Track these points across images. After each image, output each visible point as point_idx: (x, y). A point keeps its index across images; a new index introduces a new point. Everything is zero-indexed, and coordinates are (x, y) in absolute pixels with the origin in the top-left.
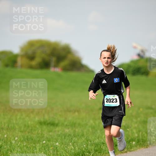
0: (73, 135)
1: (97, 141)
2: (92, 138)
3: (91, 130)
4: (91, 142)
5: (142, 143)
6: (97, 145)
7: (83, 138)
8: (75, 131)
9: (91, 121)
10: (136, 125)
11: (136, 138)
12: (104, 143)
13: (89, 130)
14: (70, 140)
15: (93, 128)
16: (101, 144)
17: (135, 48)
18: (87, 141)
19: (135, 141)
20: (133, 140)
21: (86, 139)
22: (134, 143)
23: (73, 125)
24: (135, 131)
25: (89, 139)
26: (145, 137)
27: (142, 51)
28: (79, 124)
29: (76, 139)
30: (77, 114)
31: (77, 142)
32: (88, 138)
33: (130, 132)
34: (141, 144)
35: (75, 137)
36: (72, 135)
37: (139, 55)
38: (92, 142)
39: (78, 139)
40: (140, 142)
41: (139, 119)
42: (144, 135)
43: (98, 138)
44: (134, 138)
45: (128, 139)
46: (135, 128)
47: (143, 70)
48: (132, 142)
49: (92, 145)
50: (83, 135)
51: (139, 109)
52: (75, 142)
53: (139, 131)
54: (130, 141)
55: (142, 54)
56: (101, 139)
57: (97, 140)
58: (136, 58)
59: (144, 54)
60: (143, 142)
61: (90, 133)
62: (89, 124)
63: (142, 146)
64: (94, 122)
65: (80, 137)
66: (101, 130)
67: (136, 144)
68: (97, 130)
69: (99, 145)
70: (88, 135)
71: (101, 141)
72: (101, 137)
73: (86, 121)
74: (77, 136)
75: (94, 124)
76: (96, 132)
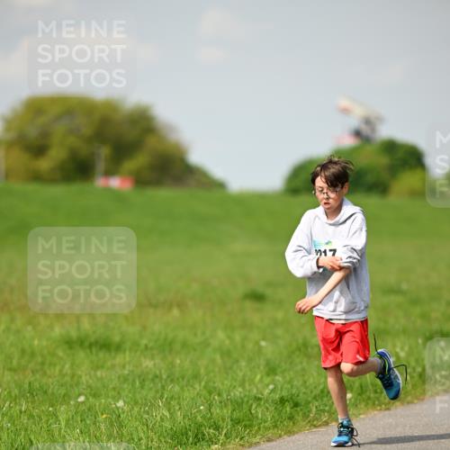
0: (168, 377)
1: (238, 393)
2: (223, 384)
4: (219, 395)
5: (372, 395)
6: (238, 404)
7: (197, 386)
8: (172, 364)
9: (221, 335)
11: (354, 383)
12: (259, 399)
13: (213, 361)
14: (157, 392)
15: (226, 354)
16: (251, 402)
17: (345, 111)
18: (210, 393)
19: (351, 391)
21: (205, 387)
22: (349, 395)
23: (166, 347)
25: (215, 388)
27: (368, 121)
28: (184, 345)
29: (177, 388)
30: (176, 312)
31: (179, 398)
32: (211, 384)
34: (369, 398)
35: (172, 381)
36: (164, 377)
37: (358, 134)
38: (225, 396)
39: (182, 388)
40: (368, 393)
43: (242, 384)
44: (348, 381)
47: (370, 179)
49: (223, 404)
50: (196, 376)
52: (172, 398)
55: (365, 130)
56: (250, 385)
57: (240, 389)
58: (349, 142)
59: (373, 130)
60: (376, 392)
61: (217, 370)
62: (215, 343)
63: (374, 404)
64: (229, 337)
65: (188, 381)
66: (250, 360)
67: (356, 400)
68: (237, 361)
69: (245, 406)
70: (212, 375)
71: (249, 391)
72: (252, 382)
73: (203, 333)
74: (178, 379)
75: (227, 342)
76: (235, 367)
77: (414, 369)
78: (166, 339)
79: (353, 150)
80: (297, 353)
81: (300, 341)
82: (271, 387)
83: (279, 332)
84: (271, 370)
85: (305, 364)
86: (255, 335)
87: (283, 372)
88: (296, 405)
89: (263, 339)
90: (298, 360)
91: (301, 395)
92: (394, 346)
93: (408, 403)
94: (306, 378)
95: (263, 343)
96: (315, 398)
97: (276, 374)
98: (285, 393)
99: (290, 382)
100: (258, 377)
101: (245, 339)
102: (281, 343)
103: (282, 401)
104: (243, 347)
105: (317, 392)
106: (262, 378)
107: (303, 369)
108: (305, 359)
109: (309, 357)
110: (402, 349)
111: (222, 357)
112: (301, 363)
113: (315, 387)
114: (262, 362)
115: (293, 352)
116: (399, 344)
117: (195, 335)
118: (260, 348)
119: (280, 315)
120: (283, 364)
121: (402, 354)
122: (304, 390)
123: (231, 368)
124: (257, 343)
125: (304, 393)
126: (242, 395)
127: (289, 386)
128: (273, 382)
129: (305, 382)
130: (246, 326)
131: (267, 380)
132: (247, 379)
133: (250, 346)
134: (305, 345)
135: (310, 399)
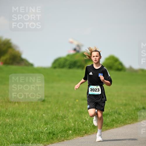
0: (14, 125)
1: (36, 130)
2: (31, 127)
3: (30, 120)
4: (30, 131)
5: (78, 132)
6: (36, 134)
7: (23, 128)
8: (15, 121)
9: (31, 112)
10: (73, 115)
11: (72, 128)
12: (42, 132)
13: (28, 120)
14: (10, 129)
15: (32, 118)
16: (40, 133)
17: (71, 43)
18: (27, 130)
19: (71, 130)
20: (69, 129)
21: (25, 128)
22: (70, 132)
23: (13, 115)
24: (71, 121)
26: (80, 126)
27: (78, 46)
28: (19, 115)
29: (16, 128)
31: (17, 131)
32: (27, 127)
33: (67, 121)
34: (77, 133)
35: (15, 126)
36: (13, 125)
37: (75, 50)
38: (32, 131)
39: (18, 128)
40: (76, 131)
41: (75, 110)
42: (80, 124)
43: (37, 127)
44: (70, 127)
45: (65, 128)
46: (72, 118)
47: (78, 64)
48: (69, 131)
49: (31, 134)
50: (23, 125)
51: (75, 100)
52: (15, 131)
53: (76, 121)
54: (66, 130)
55: (78, 49)
56: (39, 128)
57: (36, 129)
58: (72, 52)
59: (80, 49)
60: (79, 131)
61: (29, 123)
62: (29, 114)
63: (78, 135)
64: (33, 113)
65: (20, 126)
66: (40, 120)
67: (73, 133)
68: (36, 120)
69: (38, 134)
70: (28, 124)
71: (39, 130)
72: (40, 127)
73: (25, 111)
74: (17, 126)
75: (33, 114)
76: (35, 122)
77: (91, 124)
78: (13, 113)
79: (73, 55)
80: (55, 118)
81: (56, 114)
82: (46, 129)
83: (49, 111)
84: (46, 123)
85: (57, 122)
86: (41, 112)
87: (50, 124)
88: (54, 134)
89: (44, 114)
90: (55, 120)
91: (55, 131)
92: (85, 117)
93: (89, 135)
94: (57, 126)
95: (44, 115)
96: (60, 132)
97: (48, 125)
98: (50, 131)
99: (52, 127)
100: (42, 125)
101: (38, 113)
102: (50, 115)
103: (50, 133)
104: (37, 116)
105: (60, 130)
106: (43, 125)
107: (56, 123)
108: (57, 120)
109: (58, 119)
110: (87, 118)
111: (31, 119)
112: (56, 121)
113: (60, 129)
114: (44, 121)
115: (53, 118)
116: (86, 116)
117: (23, 112)
118: (43, 116)
119: (49, 106)
120: (50, 121)
121: (87, 119)
122: (56, 130)
123: (34, 122)
124: (42, 115)
125: (57, 131)
126: (37, 131)
127: (52, 129)
128: (47, 127)
129: (57, 127)
130: (39, 109)
131: (45, 126)
132: (38, 126)
133: (40, 116)
134: (57, 116)
135: (58, 133)
